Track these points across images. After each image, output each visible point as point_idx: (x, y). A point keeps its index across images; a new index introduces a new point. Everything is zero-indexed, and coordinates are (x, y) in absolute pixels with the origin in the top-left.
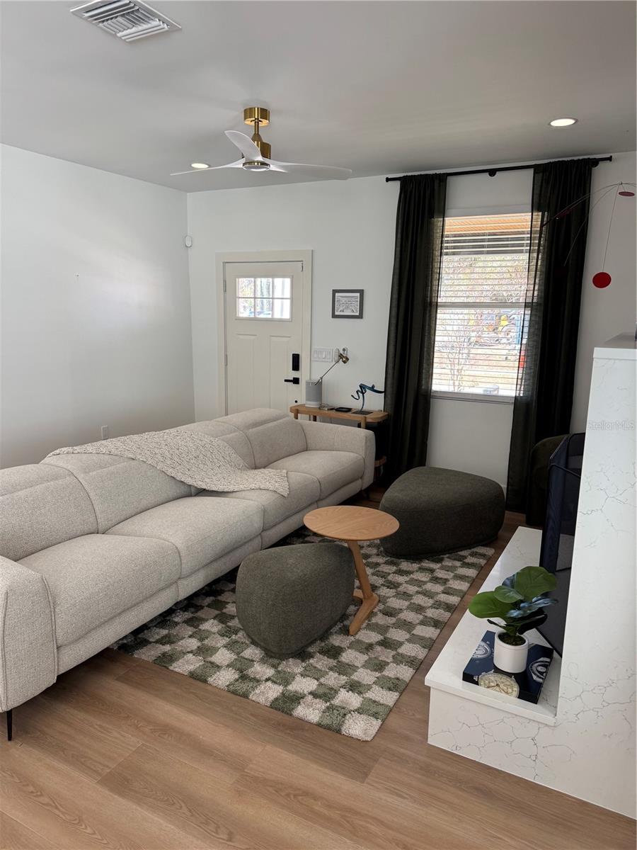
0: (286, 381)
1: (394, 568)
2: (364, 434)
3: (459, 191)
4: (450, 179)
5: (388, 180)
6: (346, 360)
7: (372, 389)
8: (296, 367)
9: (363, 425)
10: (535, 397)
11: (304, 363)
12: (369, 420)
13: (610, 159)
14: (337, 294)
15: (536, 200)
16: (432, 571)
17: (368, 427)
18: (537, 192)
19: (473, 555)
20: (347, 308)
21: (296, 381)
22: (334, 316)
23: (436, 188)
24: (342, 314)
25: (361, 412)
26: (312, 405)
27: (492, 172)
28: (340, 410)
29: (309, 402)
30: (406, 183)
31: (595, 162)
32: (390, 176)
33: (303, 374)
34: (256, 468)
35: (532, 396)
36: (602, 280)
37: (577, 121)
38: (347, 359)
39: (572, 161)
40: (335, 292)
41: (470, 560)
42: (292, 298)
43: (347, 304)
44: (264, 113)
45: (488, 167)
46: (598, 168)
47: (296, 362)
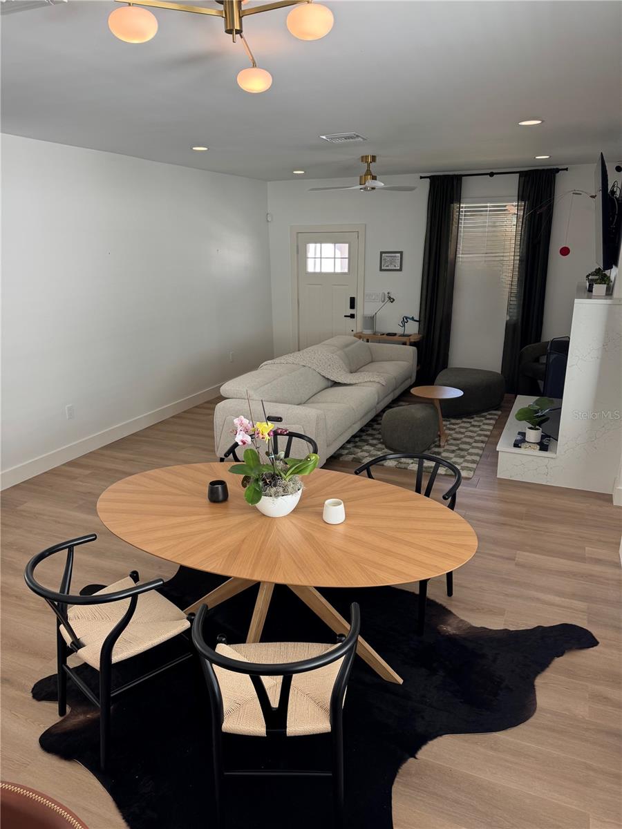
0: (345, 316)
1: (448, 423)
2: (413, 349)
3: (470, 187)
4: (464, 178)
5: (421, 178)
6: (392, 300)
7: (413, 319)
8: (352, 306)
9: (408, 343)
10: (520, 320)
11: (358, 303)
12: (412, 340)
13: (567, 169)
14: (383, 255)
15: (521, 193)
16: (471, 422)
17: (412, 344)
18: (521, 189)
19: (489, 414)
20: (391, 264)
21: (352, 316)
22: (381, 270)
23: (455, 183)
24: (387, 268)
25: (403, 335)
26: (368, 332)
27: (492, 174)
28: (389, 334)
29: (365, 331)
30: (433, 179)
31: (558, 170)
32: (423, 175)
33: (358, 311)
34: (351, 373)
35: (517, 320)
36: (565, 251)
37: (550, 157)
38: (394, 300)
39: (543, 170)
40: (382, 253)
41: (488, 416)
42: (349, 258)
43: (389, 261)
44: (374, 158)
45: (489, 171)
46: (559, 176)
47: (353, 303)
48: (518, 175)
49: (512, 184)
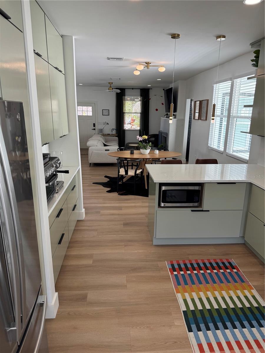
0: (92, 129)
2: (117, 138)
3: (127, 92)
4: (126, 89)
6: (108, 124)
9: (115, 136)
11: (96, 125)
13: (152, 89)
15: (141, 95)
18: (141, 93)
21: (94, 129)
25: (112, 134)
27: (133, 89)
28: (108, 134)
31: (149, 89)
33: (96, 128)
40: (103, 110)
42: (92, 111)
43: (105, 113)
44: (112, 83)
45: (132, 88)
46: (150, 90)
47: (94, 125)
48: (140, 89)
49: (138, 92)
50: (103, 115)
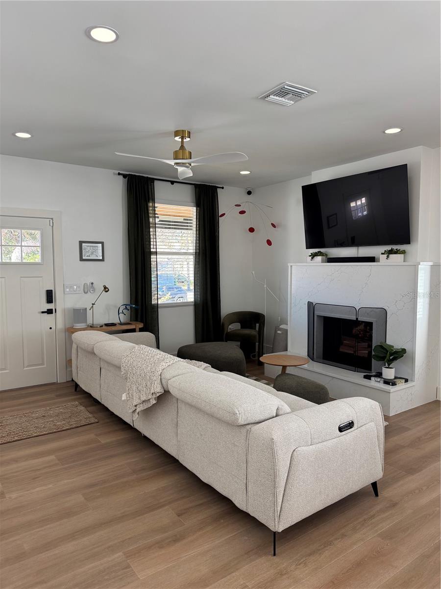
0: (39, 313)
5: (119, 174)
6: (108, 290)
8: (50, 300)
9: (138, 331)
13: (223, 188)
14: (83, 244)
15: (197, 201)
18: (197, 197)
20: (92, 254)
21: (50, 312)
24: (88, 258)
26: (81, 326)
27: (173, 183)
28: (109, 325)
29: (78, 325)
32: (121, 172)
33: (58, 305)
45: (171, 179)
46: (219, 191)
47: (50, 296)
50: (82, 259)
